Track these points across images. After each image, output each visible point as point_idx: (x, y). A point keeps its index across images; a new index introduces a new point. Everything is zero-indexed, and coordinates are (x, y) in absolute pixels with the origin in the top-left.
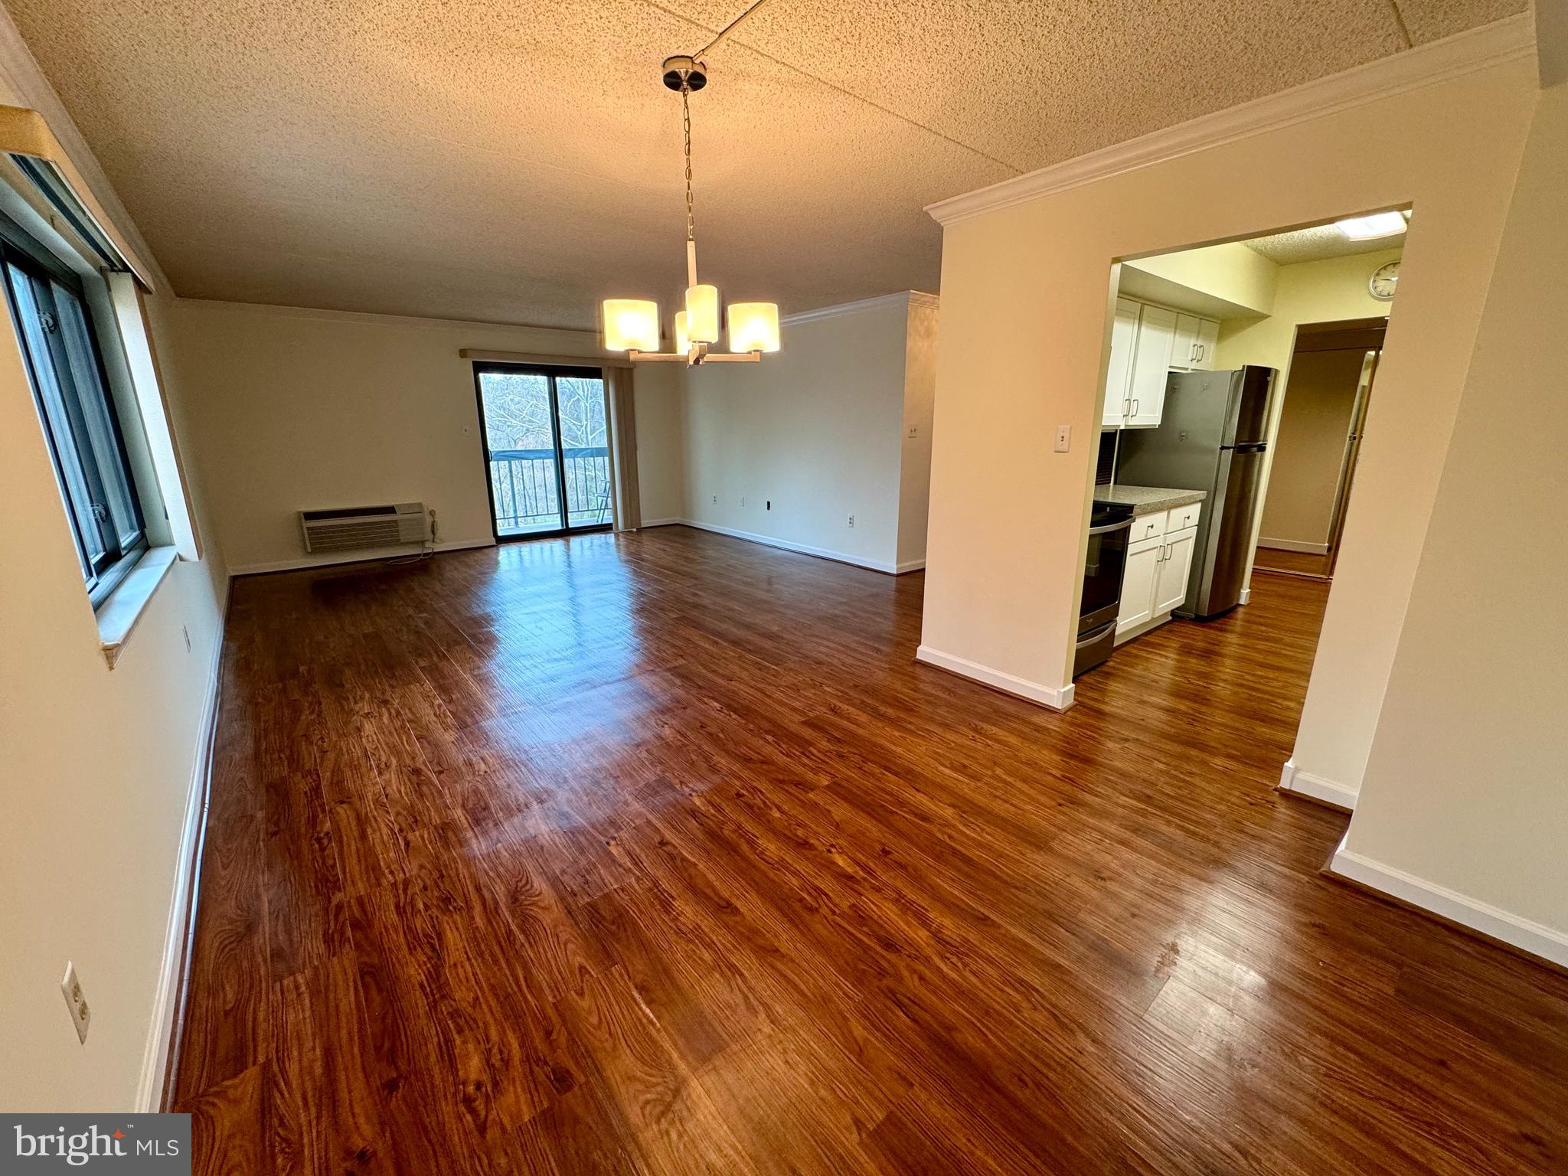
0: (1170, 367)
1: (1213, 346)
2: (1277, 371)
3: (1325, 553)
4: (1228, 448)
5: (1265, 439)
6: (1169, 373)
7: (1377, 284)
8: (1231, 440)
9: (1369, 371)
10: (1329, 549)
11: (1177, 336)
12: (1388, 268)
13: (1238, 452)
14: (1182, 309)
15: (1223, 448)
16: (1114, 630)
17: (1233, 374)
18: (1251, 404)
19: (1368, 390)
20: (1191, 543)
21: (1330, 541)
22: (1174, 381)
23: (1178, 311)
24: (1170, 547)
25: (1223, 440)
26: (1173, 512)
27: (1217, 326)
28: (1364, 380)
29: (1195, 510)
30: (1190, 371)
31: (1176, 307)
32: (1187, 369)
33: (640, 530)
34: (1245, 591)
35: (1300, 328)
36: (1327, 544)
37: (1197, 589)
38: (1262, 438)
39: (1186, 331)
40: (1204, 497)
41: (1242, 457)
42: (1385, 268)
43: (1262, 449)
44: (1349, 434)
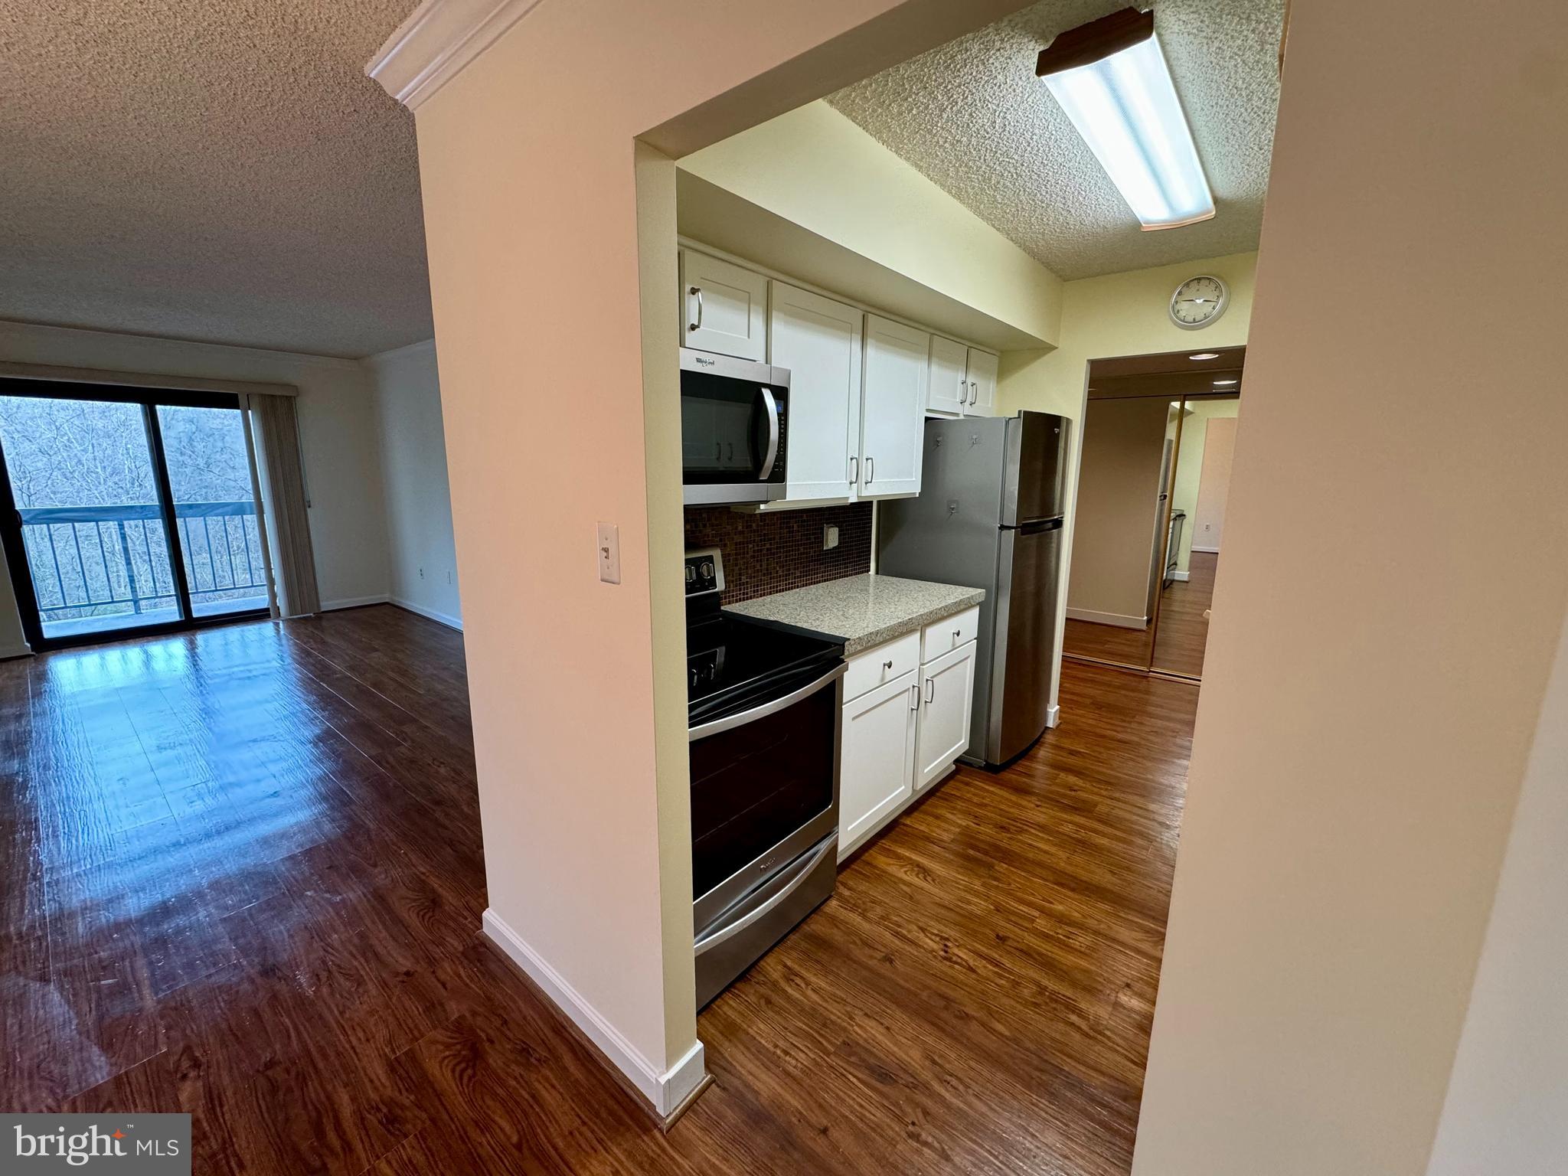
0: (928, 410)
1: (992, 385)
2: (1069, 421)
3: (1144, 627)
4: (1009, 528)
5: (1062, 512)
6: (927, 419)
7: (1178, 307)
8: (1011, 519)
9: (1175, 423)
10: (1149, 621)
11: (934, 368)
12: (1192, 284)
13: (1022, 534)
14: (940, 330)
15: (1002, 528)
16: (835, 847)
17: (1007, 422)
18: (1039, 465)
19: (1174, 445)
20: (971, 664)
21: (1149, 612)
22: (934, 428)
23: (932, 331)
24: (930, 683)
25: (1001, 518)
26: (930, 631)
27: (995, 360)
28: (1171, 433)
29: (970, 621)
30: (961, 417)
31: (928, 326)
32: (957, 415)
33: (321, 616)
34: (1053, 709)
35: (1096, 366)
36: (1145, 618)
37: (985, 722)
38: (1056, 511)
39: (948, 360)
40: (982, 599)
41: (1033, 540)
42: (1187, 285)
43: (1058, 524)
44: (1159, 494)
